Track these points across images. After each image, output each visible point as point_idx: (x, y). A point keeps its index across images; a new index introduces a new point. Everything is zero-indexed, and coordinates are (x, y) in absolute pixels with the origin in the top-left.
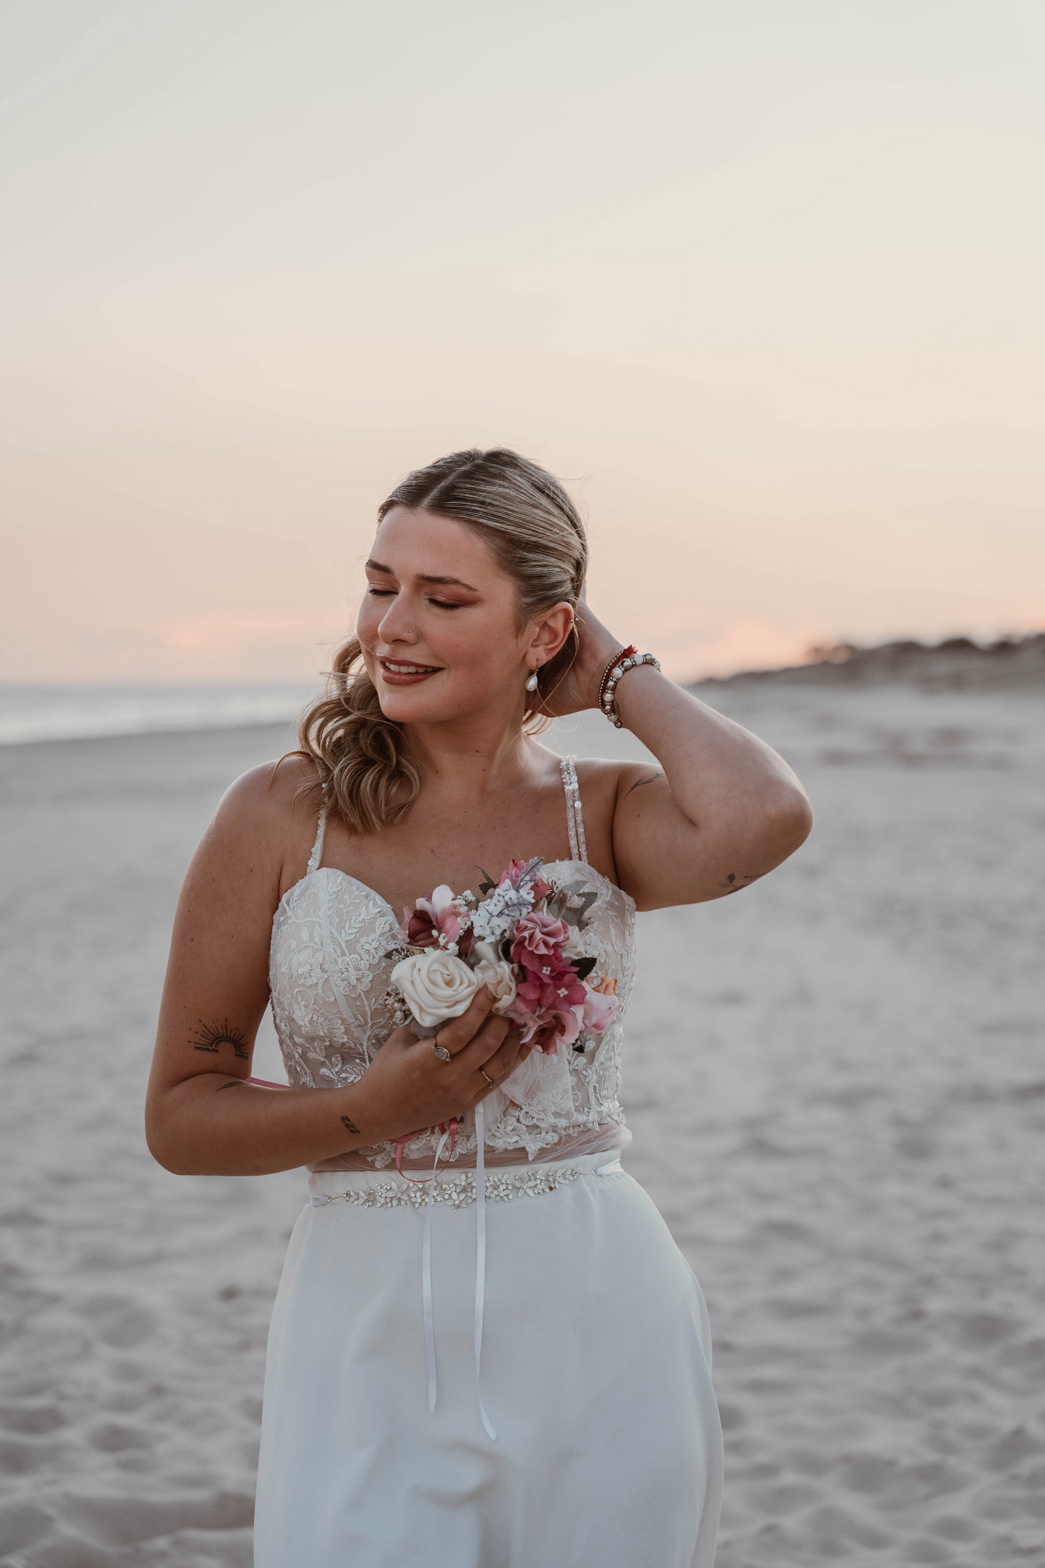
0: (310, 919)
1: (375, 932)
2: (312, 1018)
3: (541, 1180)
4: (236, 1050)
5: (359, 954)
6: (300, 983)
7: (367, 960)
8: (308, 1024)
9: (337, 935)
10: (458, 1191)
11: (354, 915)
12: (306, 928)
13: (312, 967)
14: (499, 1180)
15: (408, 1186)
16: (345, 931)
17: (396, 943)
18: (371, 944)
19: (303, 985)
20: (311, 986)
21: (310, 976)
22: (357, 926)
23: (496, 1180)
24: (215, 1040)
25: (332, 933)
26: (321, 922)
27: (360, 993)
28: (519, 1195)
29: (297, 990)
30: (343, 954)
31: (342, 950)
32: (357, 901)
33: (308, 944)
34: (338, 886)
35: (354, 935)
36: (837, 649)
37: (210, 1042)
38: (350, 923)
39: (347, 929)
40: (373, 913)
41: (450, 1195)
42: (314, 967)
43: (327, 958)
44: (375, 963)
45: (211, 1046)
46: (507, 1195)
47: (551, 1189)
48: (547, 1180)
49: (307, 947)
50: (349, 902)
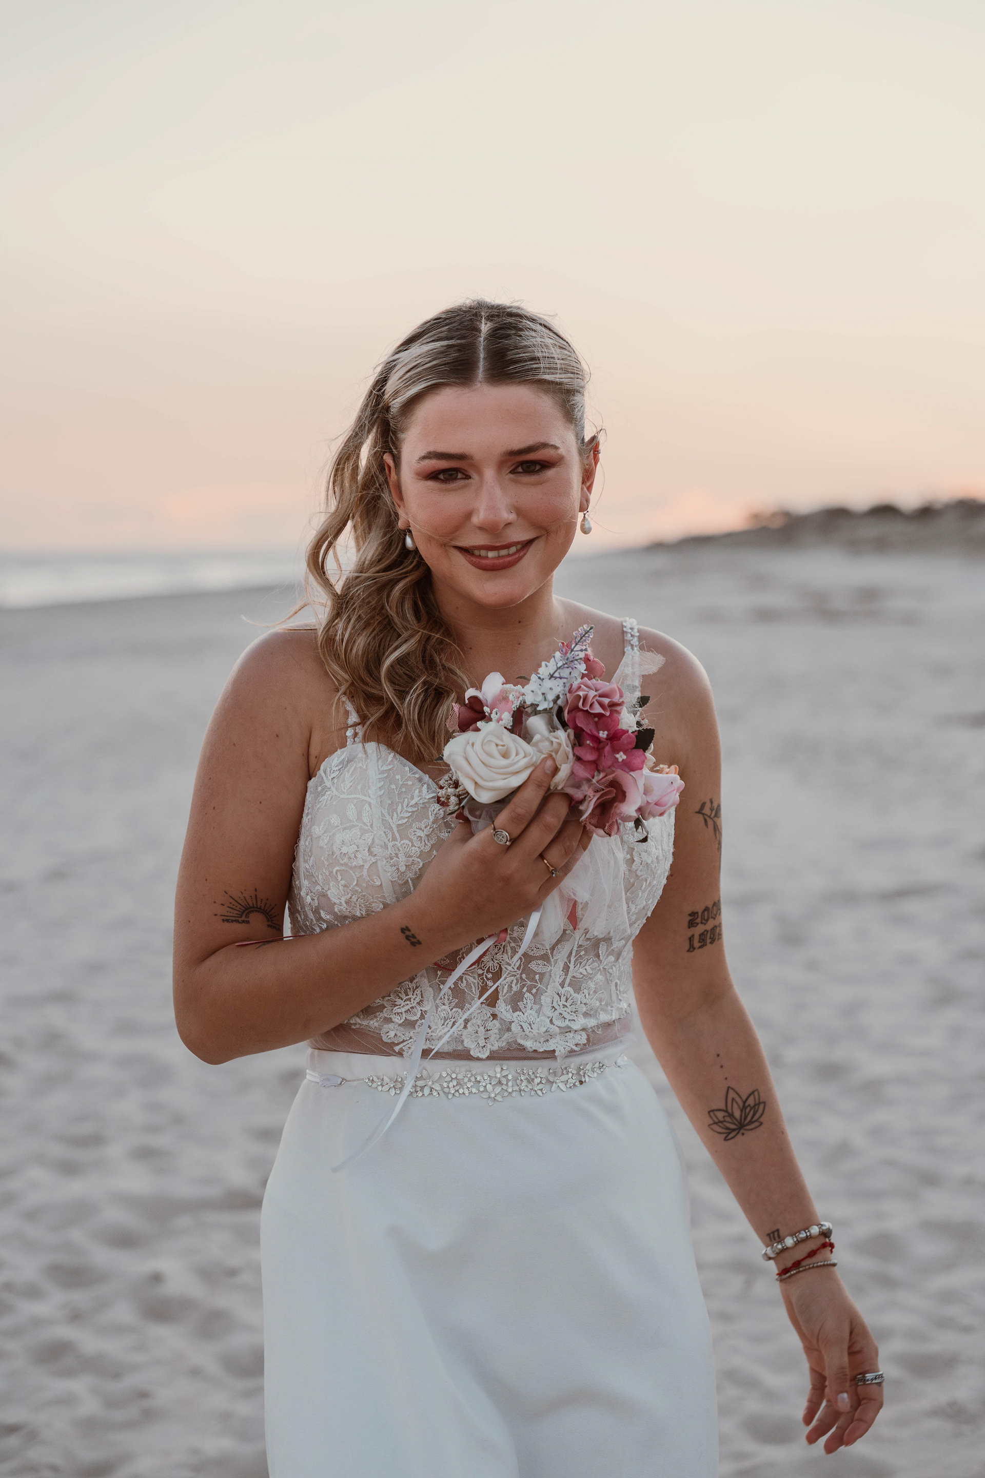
0: (358, 796)
1: (428, 818)
2: (351, 898)
3: (573, 1074)
4: (268, 921)
5: (411, 840)
6: (342, 862)
7: (419, 847)
8: (343, 903)
9: (388, 818)
10: (493, 1084)
11: (407, 798)
12: (352, 805)
13: (358, 848)
14: (533, 1073)
15: (441, 1075)
16: (397, 814)
17: (449, 832)
18: (423, 831)
19: (346, 864)
20: (356, 867)
21: (355, 857)
22: (410, 810)
23: (531, 1073)
24: (244, 911)
25: (383, 815)
26: (372, 801)
27: (408, 880)
28: (553, 1089)
29: (337, 868)
30: (394, 839)
31: (393, 834)
32: (410, 783)
33: (356, 823)
34: (389, 764)
35: (406, 820)
36: (774, 515)
37: (239, 913)
38: (402, 806)
39: (399, 813)
40: (427, 797)
41: (485, 1087)
42: (360, 849)
43: (377, 841)
44: (426, 851)
45: (241, 917)
46: (541, 1090)
47: (581, 1082)
48: (578, 1074)
49: (354, 826)
50: (401, 783)
